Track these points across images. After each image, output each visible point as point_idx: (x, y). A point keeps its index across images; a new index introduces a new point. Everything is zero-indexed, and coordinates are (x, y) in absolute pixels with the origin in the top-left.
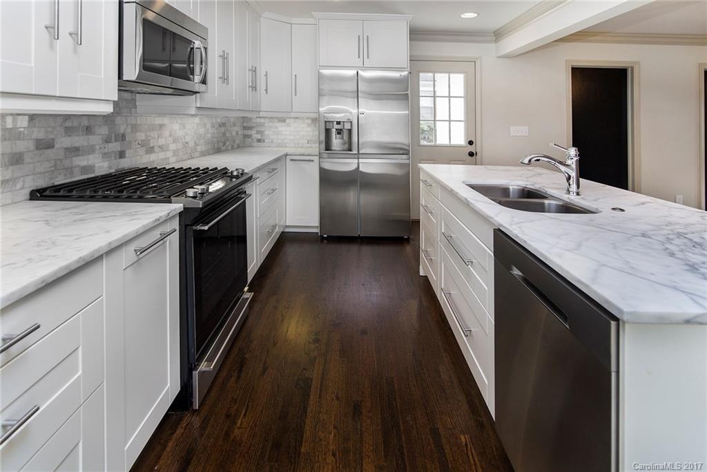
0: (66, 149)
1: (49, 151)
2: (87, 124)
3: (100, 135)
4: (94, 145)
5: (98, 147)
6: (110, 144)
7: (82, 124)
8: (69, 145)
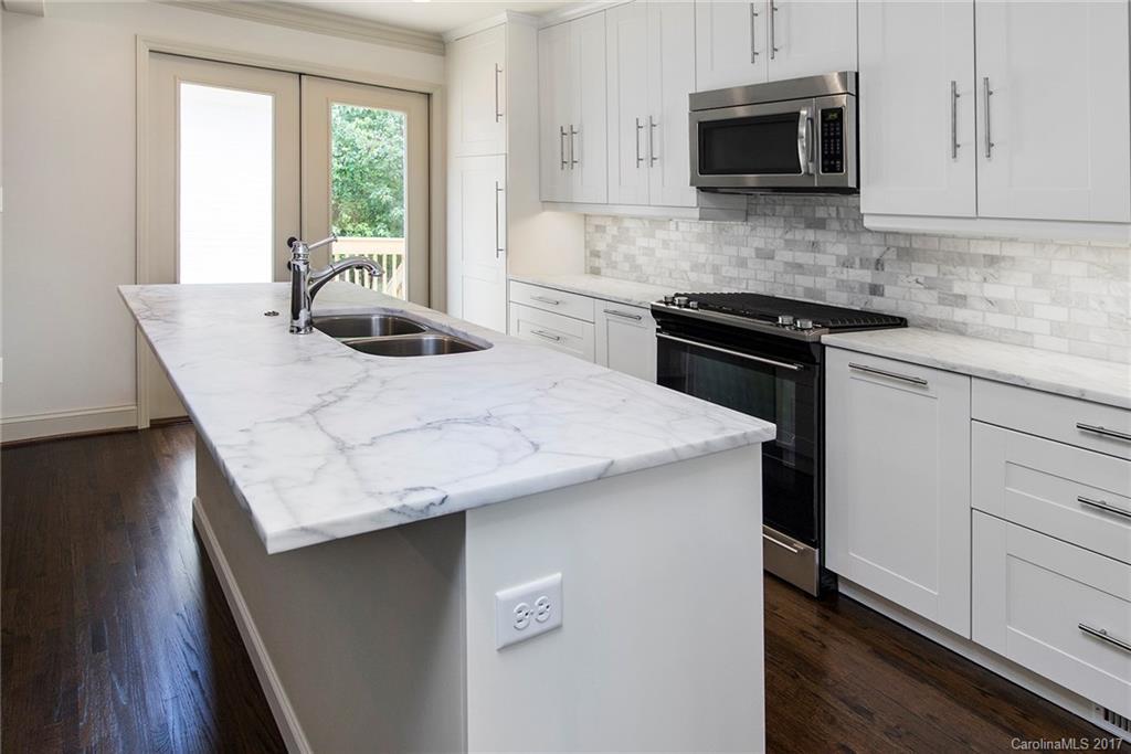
0: (786, 263)
1: (768, 262)
2: (812, 239)
3: (833, 254)
4: (825, 267)
5: (830, 270)
6: (850, 270)
7: (806, 238)
8: (791, 260)
